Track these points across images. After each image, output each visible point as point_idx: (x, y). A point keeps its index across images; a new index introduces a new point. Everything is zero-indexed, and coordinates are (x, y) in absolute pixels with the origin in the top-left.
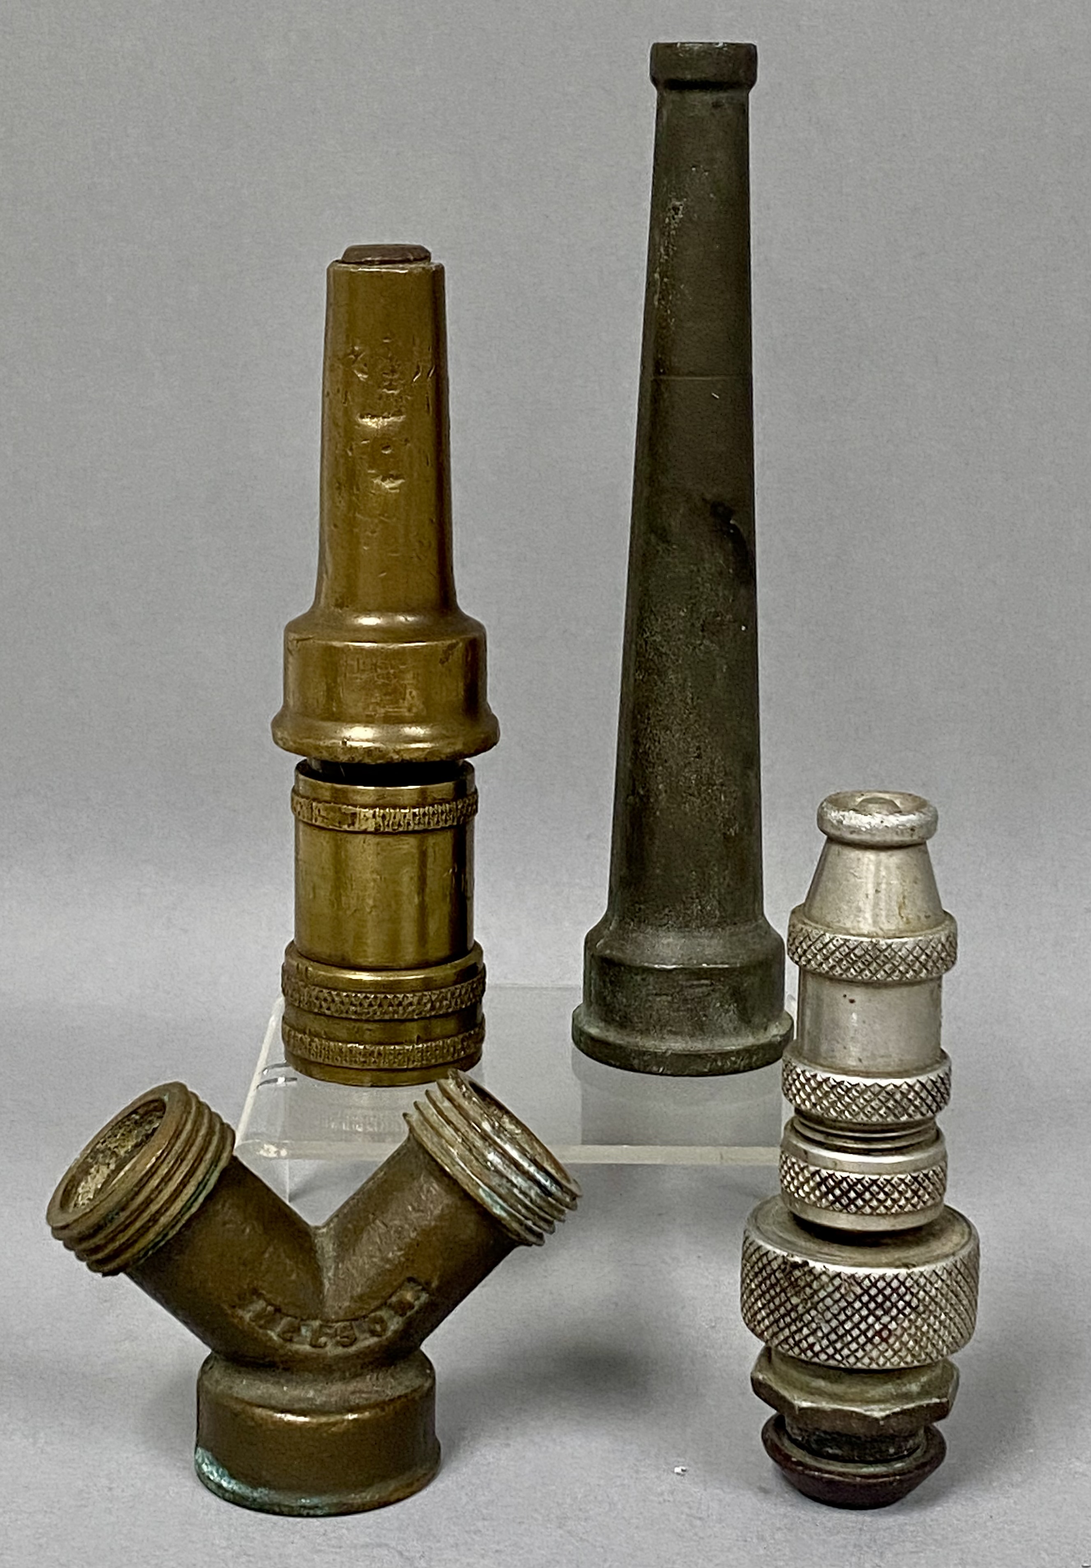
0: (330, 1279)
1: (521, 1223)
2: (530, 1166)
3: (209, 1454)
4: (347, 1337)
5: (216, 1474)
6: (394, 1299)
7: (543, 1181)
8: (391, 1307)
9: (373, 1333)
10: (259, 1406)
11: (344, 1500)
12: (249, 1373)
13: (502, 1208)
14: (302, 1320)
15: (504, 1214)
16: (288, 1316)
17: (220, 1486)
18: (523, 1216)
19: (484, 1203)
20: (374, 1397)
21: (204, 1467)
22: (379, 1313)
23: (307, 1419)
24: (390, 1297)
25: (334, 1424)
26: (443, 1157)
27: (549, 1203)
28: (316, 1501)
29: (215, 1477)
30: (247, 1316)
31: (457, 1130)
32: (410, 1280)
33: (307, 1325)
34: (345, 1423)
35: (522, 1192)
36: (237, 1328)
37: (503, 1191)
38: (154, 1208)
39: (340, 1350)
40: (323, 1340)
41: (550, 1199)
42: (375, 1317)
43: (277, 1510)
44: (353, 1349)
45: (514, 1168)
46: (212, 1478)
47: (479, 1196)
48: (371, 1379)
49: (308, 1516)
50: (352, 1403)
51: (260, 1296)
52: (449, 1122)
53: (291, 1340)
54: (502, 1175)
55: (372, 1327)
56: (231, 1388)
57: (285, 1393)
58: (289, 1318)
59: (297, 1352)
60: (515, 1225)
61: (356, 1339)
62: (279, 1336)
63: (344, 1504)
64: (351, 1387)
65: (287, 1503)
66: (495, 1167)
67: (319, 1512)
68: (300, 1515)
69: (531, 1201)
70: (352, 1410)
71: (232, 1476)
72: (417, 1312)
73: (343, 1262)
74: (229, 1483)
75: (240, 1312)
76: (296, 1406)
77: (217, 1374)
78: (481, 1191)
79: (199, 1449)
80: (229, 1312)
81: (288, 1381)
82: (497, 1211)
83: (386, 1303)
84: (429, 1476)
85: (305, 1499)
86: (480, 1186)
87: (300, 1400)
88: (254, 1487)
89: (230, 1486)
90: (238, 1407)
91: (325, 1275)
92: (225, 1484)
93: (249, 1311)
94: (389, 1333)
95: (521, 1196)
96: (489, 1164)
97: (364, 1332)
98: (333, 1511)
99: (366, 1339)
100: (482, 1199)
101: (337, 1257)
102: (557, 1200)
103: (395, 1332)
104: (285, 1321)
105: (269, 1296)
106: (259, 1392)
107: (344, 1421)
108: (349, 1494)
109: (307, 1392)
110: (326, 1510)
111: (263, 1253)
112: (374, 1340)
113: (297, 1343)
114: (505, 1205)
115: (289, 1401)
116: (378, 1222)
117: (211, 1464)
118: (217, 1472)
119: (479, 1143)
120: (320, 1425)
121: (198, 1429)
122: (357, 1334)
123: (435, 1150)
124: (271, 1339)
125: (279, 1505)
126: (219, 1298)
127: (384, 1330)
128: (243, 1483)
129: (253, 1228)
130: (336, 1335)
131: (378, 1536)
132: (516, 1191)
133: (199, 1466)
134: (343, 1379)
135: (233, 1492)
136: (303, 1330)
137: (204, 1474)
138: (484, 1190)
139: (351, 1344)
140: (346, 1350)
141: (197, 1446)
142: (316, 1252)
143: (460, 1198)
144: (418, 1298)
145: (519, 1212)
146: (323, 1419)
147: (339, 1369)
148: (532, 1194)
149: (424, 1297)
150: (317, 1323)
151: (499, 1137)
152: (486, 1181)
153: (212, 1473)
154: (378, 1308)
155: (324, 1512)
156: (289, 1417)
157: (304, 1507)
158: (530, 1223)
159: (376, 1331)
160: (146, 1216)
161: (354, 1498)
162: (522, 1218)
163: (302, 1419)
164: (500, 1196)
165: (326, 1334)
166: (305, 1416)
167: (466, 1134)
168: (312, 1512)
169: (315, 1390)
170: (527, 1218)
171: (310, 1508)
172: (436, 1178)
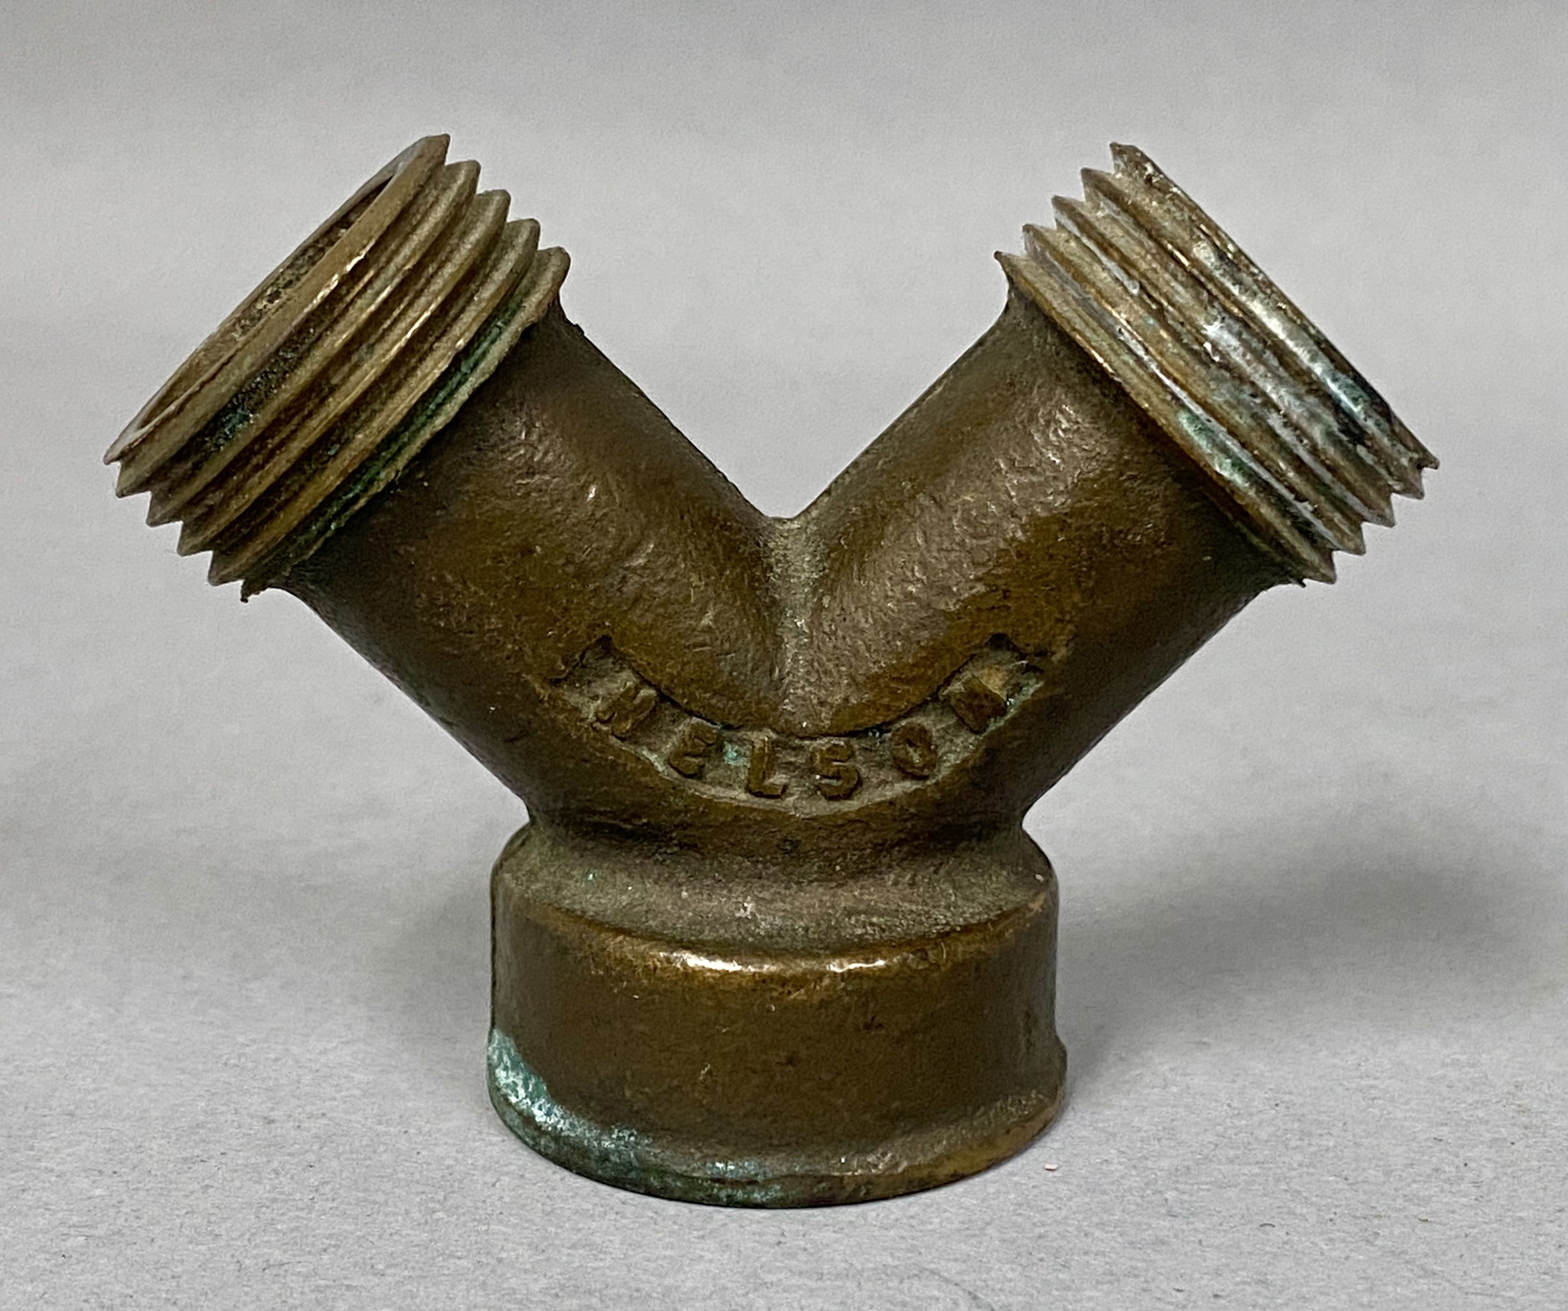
0: (799, 633)
1: (1281, 505)
2: (1313, 359)
3: (510, 1043)
4: (837, 776)
5: (522, 1092)
6: (957, 687)
7: (1345, 400)
8: (947, 706)
9: (905, 770)
10: (619, 931)
11: (822, 1169)
12: (604, 857)
13: (1238, 465)
14: (728, 727)
15: (1238, 479)
16: (691, 714)
17: (528, 1119)
18: (1291, 489)
19: (1192, 447)
20: (901, 926)
21: (501, 1073)
22: (919, 720)
23: (733, 967)
24: (948, 682)
25: (799, 982)
26: (1088, 334)
27: (1358, 462)
28: (750, 1166)
29: (519, 1097)
30: (591, 710)
31: (1126, 263)
32: (999, 642)
33: (742, 742)
34: (826, 982)
35: (1288, 423)
36: (566, 738)
37: (1242, 421)
38: (337, 404)
39: (822, 807)
40: (779, 779)
41: (1361, 450)
42: (910, 729)
43: (655, 1182)
44: (852, 805)
45: (1275, 362)
46: (513, 1099)
47: (1178, 428)
48: (896, 883)
49: (732, 1203)
50: (846, 933)
51: (622, 660)
52: (1106, 246)
53: (699, 775)
54: (1241, 378)
55: (901, 754)
56: (558, 889)
57: (685, 905)
58: (695, 720)
59: (711, 804)
60: (1267, 512)
61: (860, 782)
62: (668, 762)
63: (822, 1179)
64: (845, 898)
65: (682, 1169)
66: (1223, 356)
67: (757, 1196)
68: (715, 1202)
69: (1314, 450)
70: (842, 950)
71: (557, 1096)
72: (1014, 721)
73: (831, 591)
74: (548, 1114)
75: (574, 699)
76: (708, 935)
77: (534, 857)
78: (1183, 419)
79: (497, 1035)
80: (544, 693)
81: (692, 876)
82: (1224, 469)
83: (935, 698)
84: (1037, 1124)
85: (725, 1161)
86: (1183, 406)
87: (719, 921)
88: (606, 1127)
89: (552, 1120)
90: (570, 931)
91: (788, 624)
92: (540, 1116)
93: (595, 697)
94: (944, 771)
95: (1286, 435)
96: (1208, 346)
97: (880, 765)
98: (794, 1193)
99: (885, 782)
100: (1185, 436)
101: (820, 582)
102: (1376, 452)
103: (959, 769)
104: (684, 727)
105: (643, 660)
106: (625, 899)
107: (821, 976)
108: (837, 1154)
109: (739, 906)
110: (776, 1193)
111: (631, 552)
112: (909, 786)
113: (715, 783)
114: (1244, 456)
115: (692, 923)
116: (921, 498)
117: (515, 1066)
118: (526, 1086)
119: (1183, 295)
120: (765, 980)
121: (494, 984)
122: (864, 771)
123: (1070, 314)
124: (649, 768)
125: (662, 1172)
126: (519, 655)
127: (933, 764)
128: (579, 1113)
129: (605, 490)
130: (813, 771)
131: (912, 1249)
132: (1275, 421)
133: (491, 1069)
134: (827, 876)
135: (556, 1136)
136: (731, 752)
137: (499, 1089)
138: (1194, 418)
139: (848, 796)
140: (836, 806)
141: (493, 1025)
142: (770, 568)
143: (1129, 438)
144: (1017, 688)
145: (1280, 476)
146: (768, 968)
147: (820, 852)
148: (1317, 433)
149: (1032, 687)
150: (762, 737)
151: (1238, 282)
152: (1200, 391)
153: (514, 1087)
154: (919, 708)
155: (772, 1194)
156: (694, 961)
157: (720, 1180)
158: (1305, 509)
159: (909, 762)
160: (316, 426)
161: (847, 1166)
162: (1290, 497)
163: (719, 965)
164: (1233, 432)
165: (789, 766)
166: (726, 957)
167: (1150, 274)
168: (740, 1195)
169: (757, 900)
170: (1300, 498)
171: (736, 1183)
172: (1069, 388)
